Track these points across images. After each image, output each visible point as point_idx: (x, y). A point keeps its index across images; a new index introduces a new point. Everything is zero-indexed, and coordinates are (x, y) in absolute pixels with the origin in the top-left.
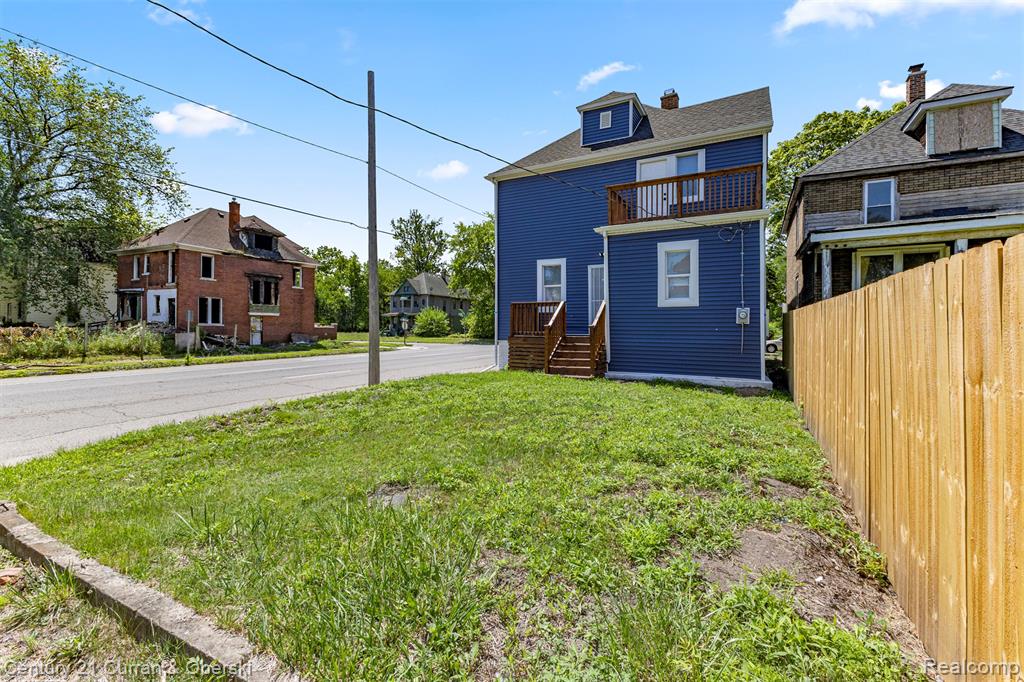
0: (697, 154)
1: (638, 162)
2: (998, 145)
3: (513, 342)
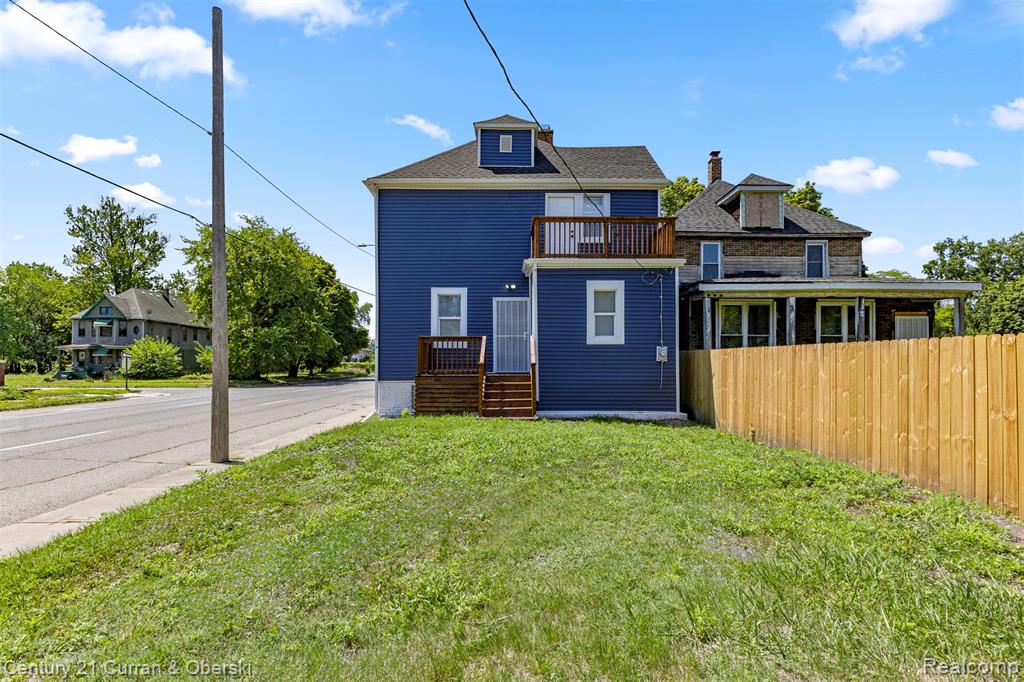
0: (602, 197)
1: (547, 195)
2: (782, 226)
3: (422, 382)
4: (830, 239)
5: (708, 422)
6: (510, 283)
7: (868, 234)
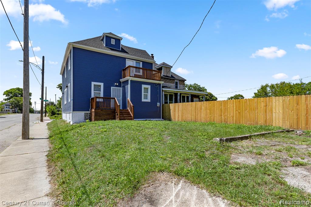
0: (140, 62)
1: (126, 59)
2: (171, 76)
3: (97, 111)
4: (179, 80)
5: (170, 120)
6: (117, 83)
7: (186, 80)
